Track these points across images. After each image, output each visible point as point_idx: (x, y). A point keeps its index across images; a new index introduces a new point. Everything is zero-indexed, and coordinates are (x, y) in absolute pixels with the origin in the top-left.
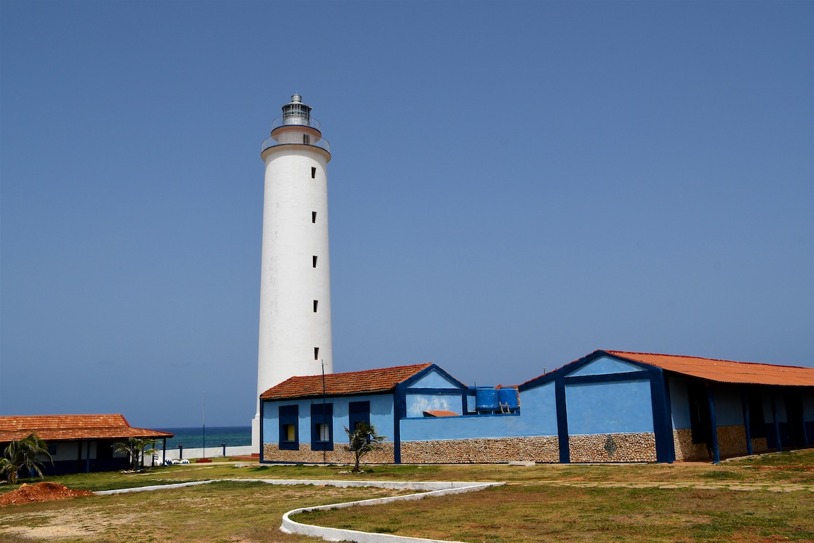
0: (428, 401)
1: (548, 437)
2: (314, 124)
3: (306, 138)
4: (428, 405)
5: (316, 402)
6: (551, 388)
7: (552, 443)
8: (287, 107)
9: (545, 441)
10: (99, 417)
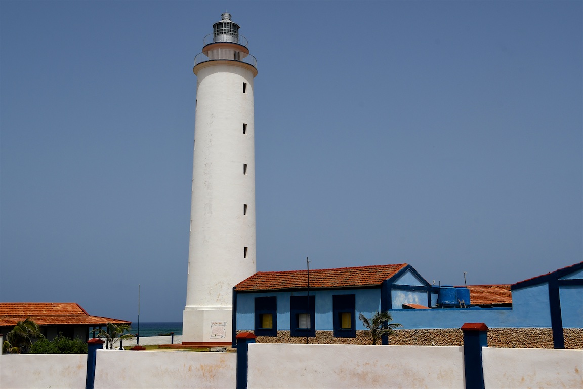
0: (406, 296)
1: (541, 328)
2: (242, 42)
3: (236, 55)
4: (406, 299)
5: (296, 294)
6: (545, 288)
7: (545, 334)
8: (219, 25)
9: (539, 332)
10: (58, 305)
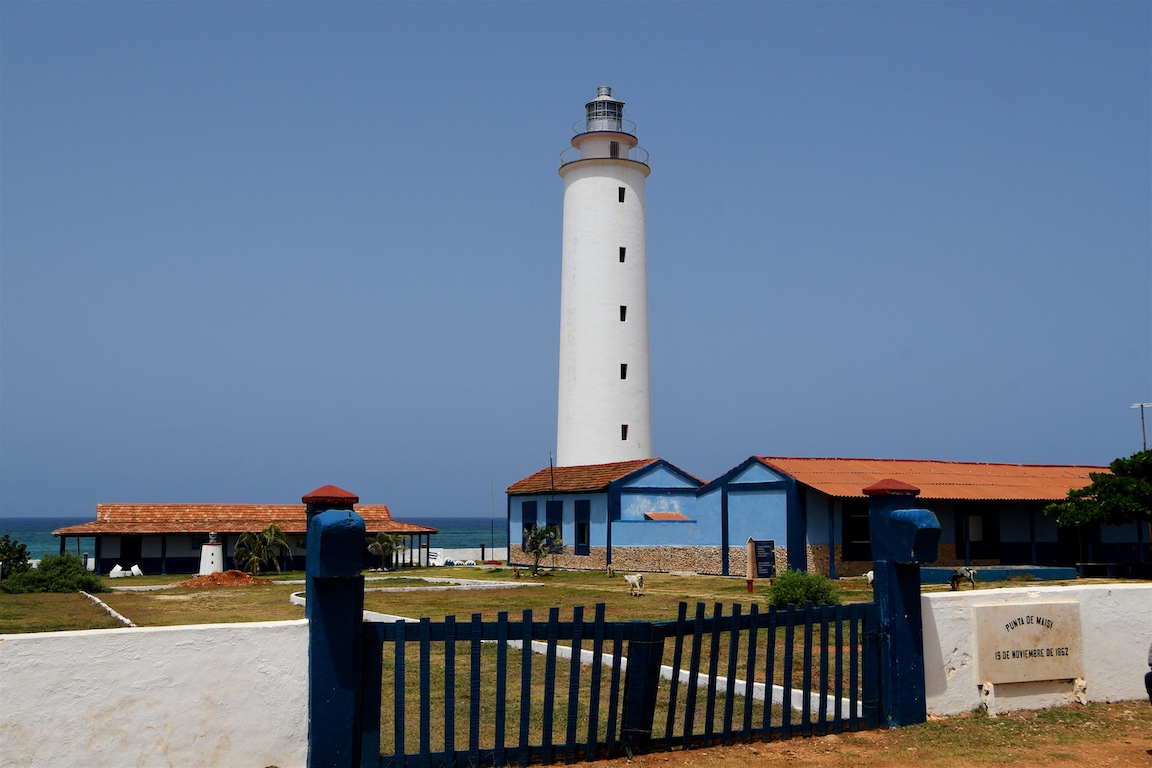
0: (652, 501)
1: (715, 547)
2: (628, 128)
3: (614, 150)
4: (652, 506)
5: (550, 498)
7: (717, 553)
8: (590, 106)
9: (713, 551)
